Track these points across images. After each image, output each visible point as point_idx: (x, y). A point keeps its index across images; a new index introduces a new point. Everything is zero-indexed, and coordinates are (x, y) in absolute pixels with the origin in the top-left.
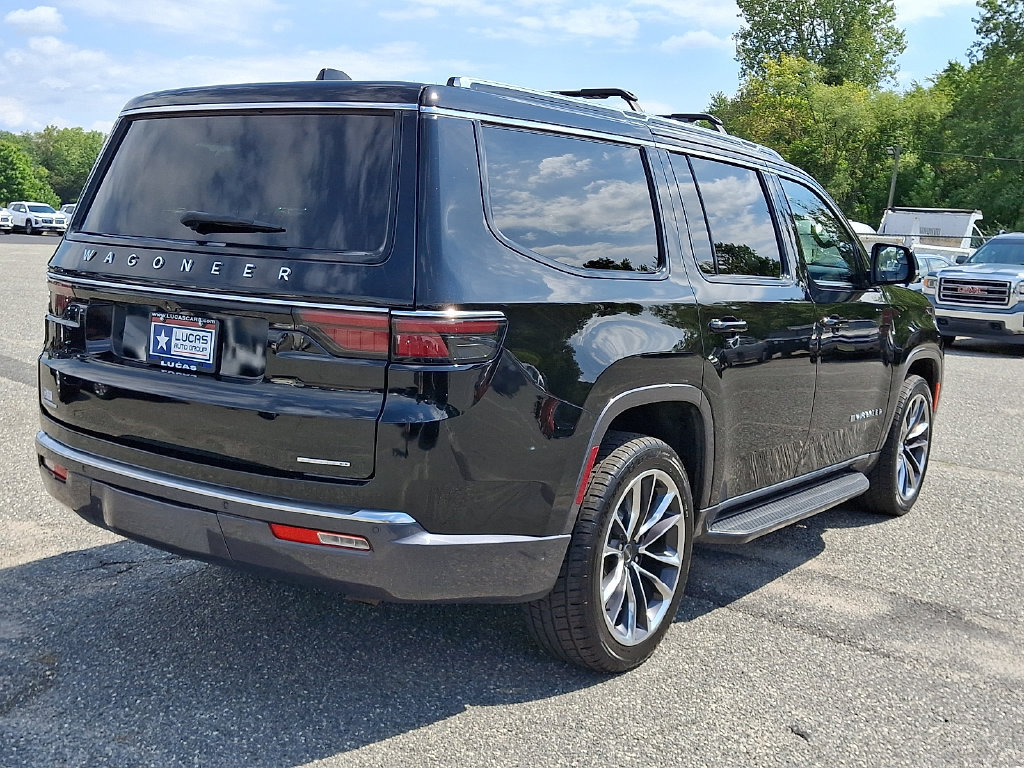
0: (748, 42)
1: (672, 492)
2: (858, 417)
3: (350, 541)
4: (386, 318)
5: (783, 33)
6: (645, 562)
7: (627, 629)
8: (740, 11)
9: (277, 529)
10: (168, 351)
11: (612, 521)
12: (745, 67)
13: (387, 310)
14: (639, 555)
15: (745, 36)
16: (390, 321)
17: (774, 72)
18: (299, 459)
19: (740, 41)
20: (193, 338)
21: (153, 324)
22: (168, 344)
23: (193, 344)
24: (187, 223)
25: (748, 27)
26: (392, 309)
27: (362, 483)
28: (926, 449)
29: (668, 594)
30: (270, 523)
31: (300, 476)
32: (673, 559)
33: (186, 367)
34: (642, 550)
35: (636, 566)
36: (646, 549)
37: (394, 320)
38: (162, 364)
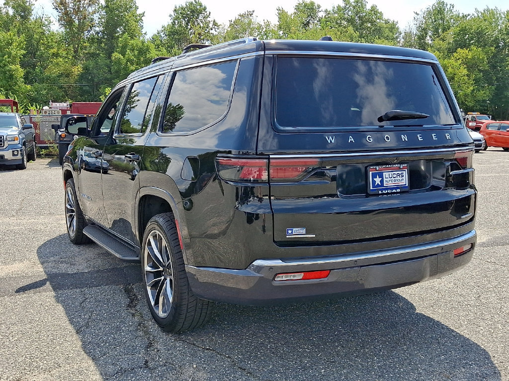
10: (382, 185)
20: (396, 176)
21: (371, 172)
22: (382, 181)
23: (396, 178)
33: (394, 191)
38: (380, 192)
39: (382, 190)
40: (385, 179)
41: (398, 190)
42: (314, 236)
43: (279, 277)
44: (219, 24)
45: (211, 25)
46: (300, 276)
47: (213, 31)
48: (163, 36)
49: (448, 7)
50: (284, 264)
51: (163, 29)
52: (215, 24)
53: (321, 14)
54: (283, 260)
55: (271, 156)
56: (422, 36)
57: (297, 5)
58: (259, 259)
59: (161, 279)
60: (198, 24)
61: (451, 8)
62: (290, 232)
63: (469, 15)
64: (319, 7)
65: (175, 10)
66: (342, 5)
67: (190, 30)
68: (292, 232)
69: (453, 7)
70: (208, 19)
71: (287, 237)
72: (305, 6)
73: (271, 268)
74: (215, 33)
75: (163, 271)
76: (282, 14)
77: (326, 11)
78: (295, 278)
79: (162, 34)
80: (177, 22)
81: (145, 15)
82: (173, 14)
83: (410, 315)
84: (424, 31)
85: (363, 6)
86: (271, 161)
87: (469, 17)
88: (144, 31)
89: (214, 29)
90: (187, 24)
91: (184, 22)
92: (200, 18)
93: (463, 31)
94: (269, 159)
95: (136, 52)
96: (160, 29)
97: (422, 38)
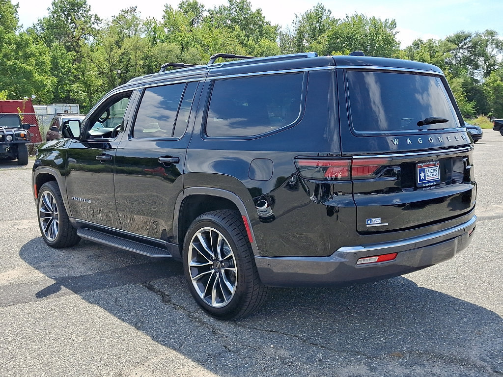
10: (425, 180)
20: (433, 171)
21: (418, 169)
23: (433, 173)
33: (432, 184)
38: (424, 185)
39: (425, 183)
40: (426, 175)
41: (435, 183)
42: (387, 224)
43: (361, 261)
44: (100, 19)
45: (93, 19)
46: (375, 259)
47: (95, 26)
48: (39, 29)
49: (327, 12)
50: (366, 250)
51: (39, 22)
52: (97, 19)
53: (205, 14)
54: (365, 246)
55: (354, 157)
56: (301, 38)
57: (181, 3)
58: (343, 246)
59: (211, 273)
60: (79, 18)
61: (328, 14)
62: (369, 222)
63: (339, 20)
64: (203, 7)
65: (54, 3)
66: (227, 5)
67: (70, 24)
68: (371, 222)
69: (330, 14)
70: (89, 12)
71: (367, 226)
72: (189, 5)
73: (355, 253)
74: (98, 28)
75: (212, 265)
76: (168, 11)
77: (210, 11)
78: (365, 262)
79: (38, 27)
80: (56, 15)
81: (19, 6)
82: (51, 7)
83: (416, 290)
84: (301, 33)
85: (248, 8)
86: (354, 161)
87: (339, 21)
88: (19, 24)
89: (96, 24)
90: (67, 18)
91: (63, 16)
92: (81, 12)
93: (336, 35)
94: (352, 159)
95: (14, 47)
96: (36, 22)
97: (300, 40)
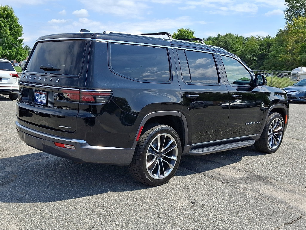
0: (288, 13)
1: (173, 140)
2: (249, 123)
3: (69, 146)
4: (79, 91)
5: (300, 10)
6: (165, 158)
7: (157, 175)
8: (286, 3)
9: (56, 143)
10: (38, 100)
11: (150, 146)
12: (287, 21)
13: (78, 89)
14: (163, 156)
15: (287, 11)
16: (79, 92)
17: (296, 22)
18: (60, 126)
19: (286, 13)
20: (42, 97)
21: (35, 93)
22: (38, 98)
24: (41, 68)
25: (288, 8)
26: (80, 89)
27: (74, 132)
28: (282, 134)
29: (172, 167)
30: (54, 142)
31: (61, 131)
32: (174, 158)
33: (41, 104)
34: (163, 155)
35: (161, 159)
36: (165, 155)
37: (81, 92)
38: (37, 103)
